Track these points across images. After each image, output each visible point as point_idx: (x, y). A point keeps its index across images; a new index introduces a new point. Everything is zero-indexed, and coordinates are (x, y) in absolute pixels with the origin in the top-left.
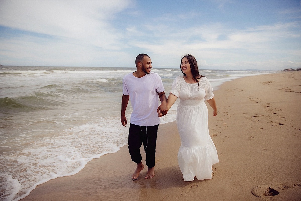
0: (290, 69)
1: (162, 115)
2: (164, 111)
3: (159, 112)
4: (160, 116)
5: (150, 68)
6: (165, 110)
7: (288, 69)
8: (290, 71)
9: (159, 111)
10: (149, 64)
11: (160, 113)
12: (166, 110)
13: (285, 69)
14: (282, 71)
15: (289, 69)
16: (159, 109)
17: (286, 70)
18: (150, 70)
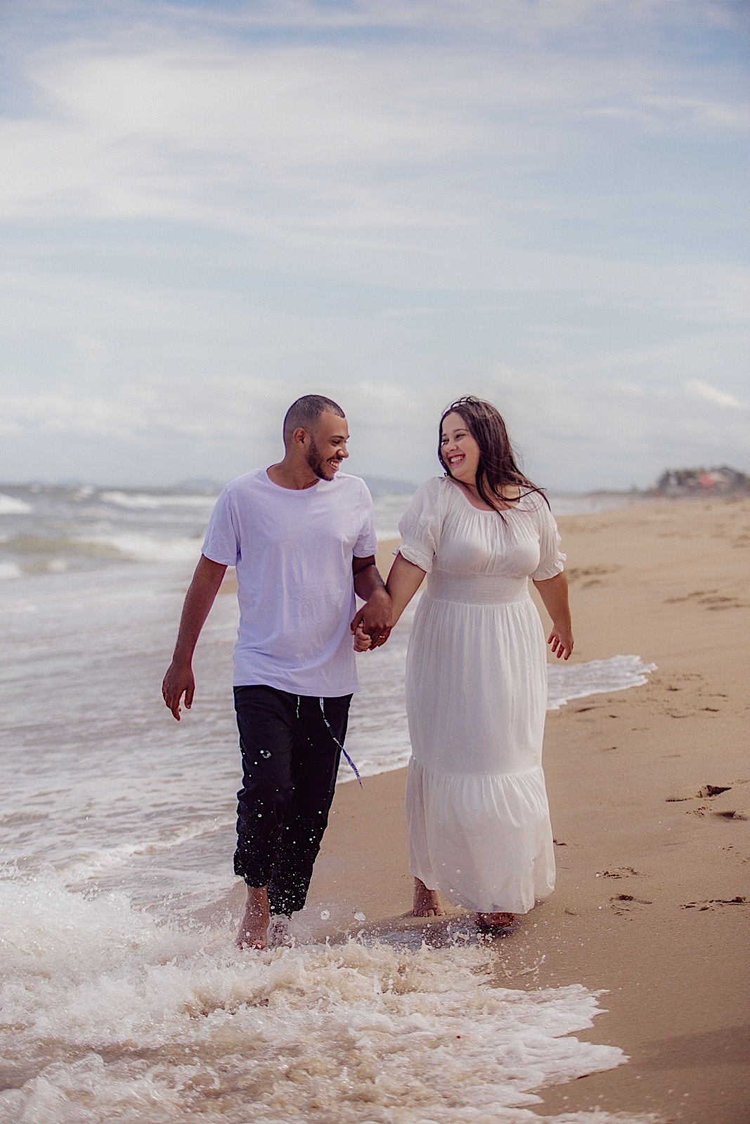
0: (716, 477)
1: (369, 642)
2: (377, 627)
3: (360, 631)
4: (359, 648)
5: (339, 458)
6: (382, 626)
7: (690, 474)
8: (713, 490)
9: (358, 626)
10: (338, 443)
11: (362, 634)
12: (385, 626)
13: (665, 479)
14: (634, 493)
15: (703, 472)
16: (358, 619)
17: (673, 481)
18: (337, 465)
